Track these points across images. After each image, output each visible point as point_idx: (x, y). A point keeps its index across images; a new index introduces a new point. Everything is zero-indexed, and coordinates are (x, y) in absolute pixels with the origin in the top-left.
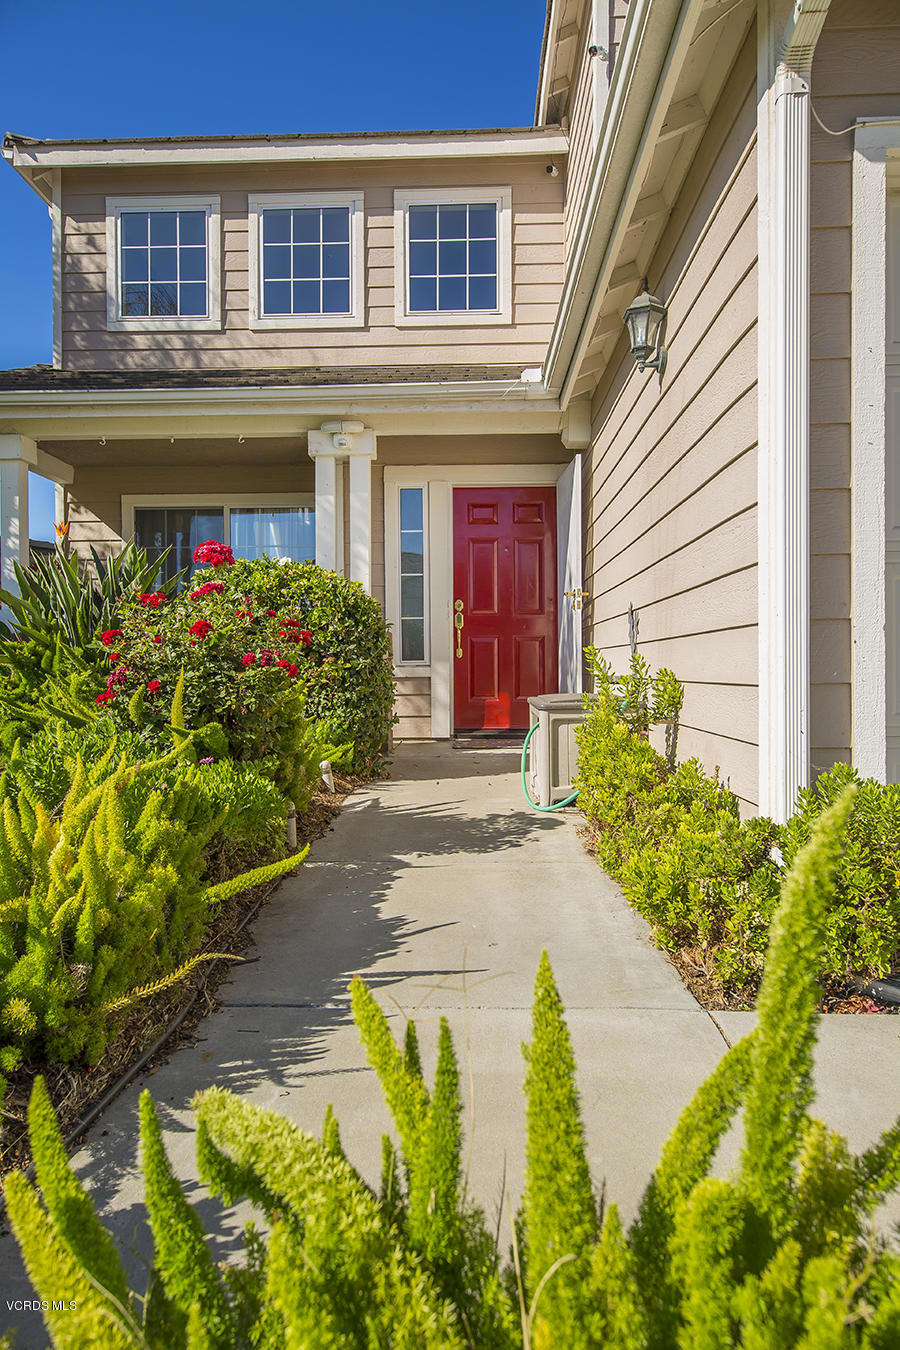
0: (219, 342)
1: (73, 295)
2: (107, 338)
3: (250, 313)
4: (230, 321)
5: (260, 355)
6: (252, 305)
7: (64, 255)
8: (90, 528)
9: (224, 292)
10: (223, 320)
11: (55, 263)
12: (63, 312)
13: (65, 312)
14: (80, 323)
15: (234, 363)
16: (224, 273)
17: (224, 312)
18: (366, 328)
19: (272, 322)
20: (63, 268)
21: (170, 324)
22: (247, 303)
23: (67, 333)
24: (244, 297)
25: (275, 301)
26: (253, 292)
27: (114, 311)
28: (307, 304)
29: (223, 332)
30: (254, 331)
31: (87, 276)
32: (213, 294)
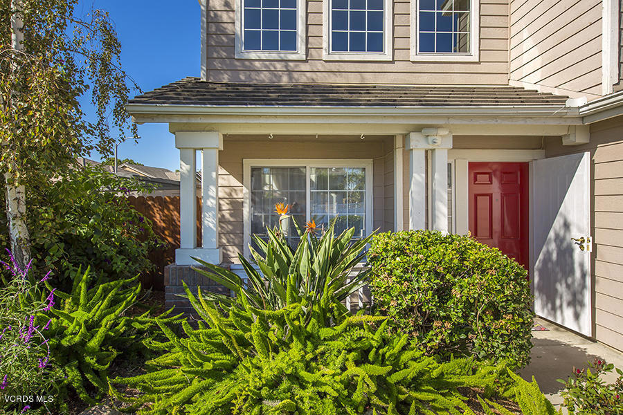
0: (304, 67)
1: (214, 36)
2: (237, 63)
3: (324, 51)
4: (311, 54)
5: (329, 75)
6: (325, 45)
7: (208, 10)
8: (223, 178)
9: (307, 37)
10: (307, 55)
11: (203, 15)
12: (207, 46)
13: (209, 46)
14: (218, 52)
15: (313, 80)
16: (307, 25)
17: (307, 49)
18: (393, 62)
19: (336, 57)
20: (207, 19)
21: (274, 55)
22: (322, 44)
23: (209, 59)
24: (320, 40)
25: (339, 44)
26: (325, 38)
27: (240, 47)
28: (357, 46)
29: (306, 61)
30: (326, 61)
31: (222, 24)
32: (301, 37)
